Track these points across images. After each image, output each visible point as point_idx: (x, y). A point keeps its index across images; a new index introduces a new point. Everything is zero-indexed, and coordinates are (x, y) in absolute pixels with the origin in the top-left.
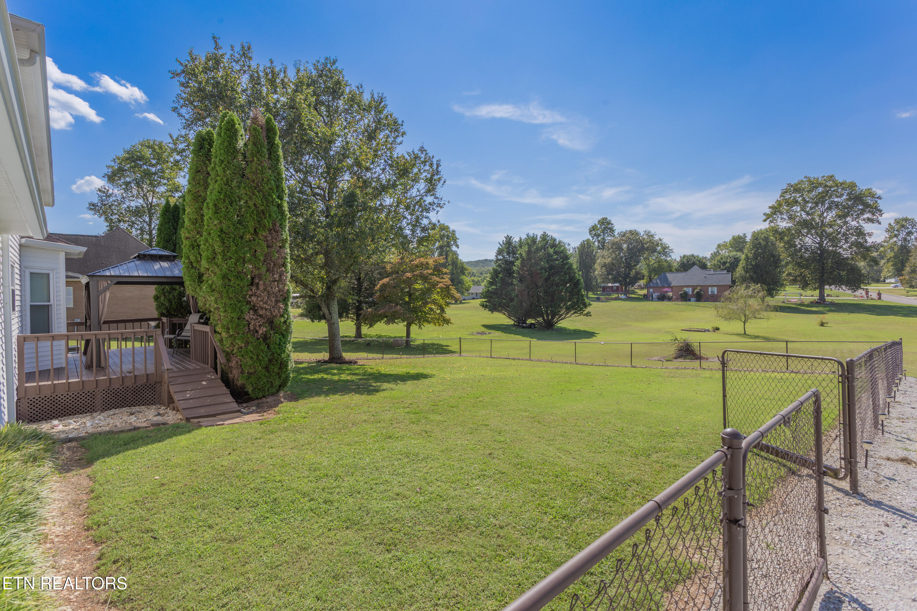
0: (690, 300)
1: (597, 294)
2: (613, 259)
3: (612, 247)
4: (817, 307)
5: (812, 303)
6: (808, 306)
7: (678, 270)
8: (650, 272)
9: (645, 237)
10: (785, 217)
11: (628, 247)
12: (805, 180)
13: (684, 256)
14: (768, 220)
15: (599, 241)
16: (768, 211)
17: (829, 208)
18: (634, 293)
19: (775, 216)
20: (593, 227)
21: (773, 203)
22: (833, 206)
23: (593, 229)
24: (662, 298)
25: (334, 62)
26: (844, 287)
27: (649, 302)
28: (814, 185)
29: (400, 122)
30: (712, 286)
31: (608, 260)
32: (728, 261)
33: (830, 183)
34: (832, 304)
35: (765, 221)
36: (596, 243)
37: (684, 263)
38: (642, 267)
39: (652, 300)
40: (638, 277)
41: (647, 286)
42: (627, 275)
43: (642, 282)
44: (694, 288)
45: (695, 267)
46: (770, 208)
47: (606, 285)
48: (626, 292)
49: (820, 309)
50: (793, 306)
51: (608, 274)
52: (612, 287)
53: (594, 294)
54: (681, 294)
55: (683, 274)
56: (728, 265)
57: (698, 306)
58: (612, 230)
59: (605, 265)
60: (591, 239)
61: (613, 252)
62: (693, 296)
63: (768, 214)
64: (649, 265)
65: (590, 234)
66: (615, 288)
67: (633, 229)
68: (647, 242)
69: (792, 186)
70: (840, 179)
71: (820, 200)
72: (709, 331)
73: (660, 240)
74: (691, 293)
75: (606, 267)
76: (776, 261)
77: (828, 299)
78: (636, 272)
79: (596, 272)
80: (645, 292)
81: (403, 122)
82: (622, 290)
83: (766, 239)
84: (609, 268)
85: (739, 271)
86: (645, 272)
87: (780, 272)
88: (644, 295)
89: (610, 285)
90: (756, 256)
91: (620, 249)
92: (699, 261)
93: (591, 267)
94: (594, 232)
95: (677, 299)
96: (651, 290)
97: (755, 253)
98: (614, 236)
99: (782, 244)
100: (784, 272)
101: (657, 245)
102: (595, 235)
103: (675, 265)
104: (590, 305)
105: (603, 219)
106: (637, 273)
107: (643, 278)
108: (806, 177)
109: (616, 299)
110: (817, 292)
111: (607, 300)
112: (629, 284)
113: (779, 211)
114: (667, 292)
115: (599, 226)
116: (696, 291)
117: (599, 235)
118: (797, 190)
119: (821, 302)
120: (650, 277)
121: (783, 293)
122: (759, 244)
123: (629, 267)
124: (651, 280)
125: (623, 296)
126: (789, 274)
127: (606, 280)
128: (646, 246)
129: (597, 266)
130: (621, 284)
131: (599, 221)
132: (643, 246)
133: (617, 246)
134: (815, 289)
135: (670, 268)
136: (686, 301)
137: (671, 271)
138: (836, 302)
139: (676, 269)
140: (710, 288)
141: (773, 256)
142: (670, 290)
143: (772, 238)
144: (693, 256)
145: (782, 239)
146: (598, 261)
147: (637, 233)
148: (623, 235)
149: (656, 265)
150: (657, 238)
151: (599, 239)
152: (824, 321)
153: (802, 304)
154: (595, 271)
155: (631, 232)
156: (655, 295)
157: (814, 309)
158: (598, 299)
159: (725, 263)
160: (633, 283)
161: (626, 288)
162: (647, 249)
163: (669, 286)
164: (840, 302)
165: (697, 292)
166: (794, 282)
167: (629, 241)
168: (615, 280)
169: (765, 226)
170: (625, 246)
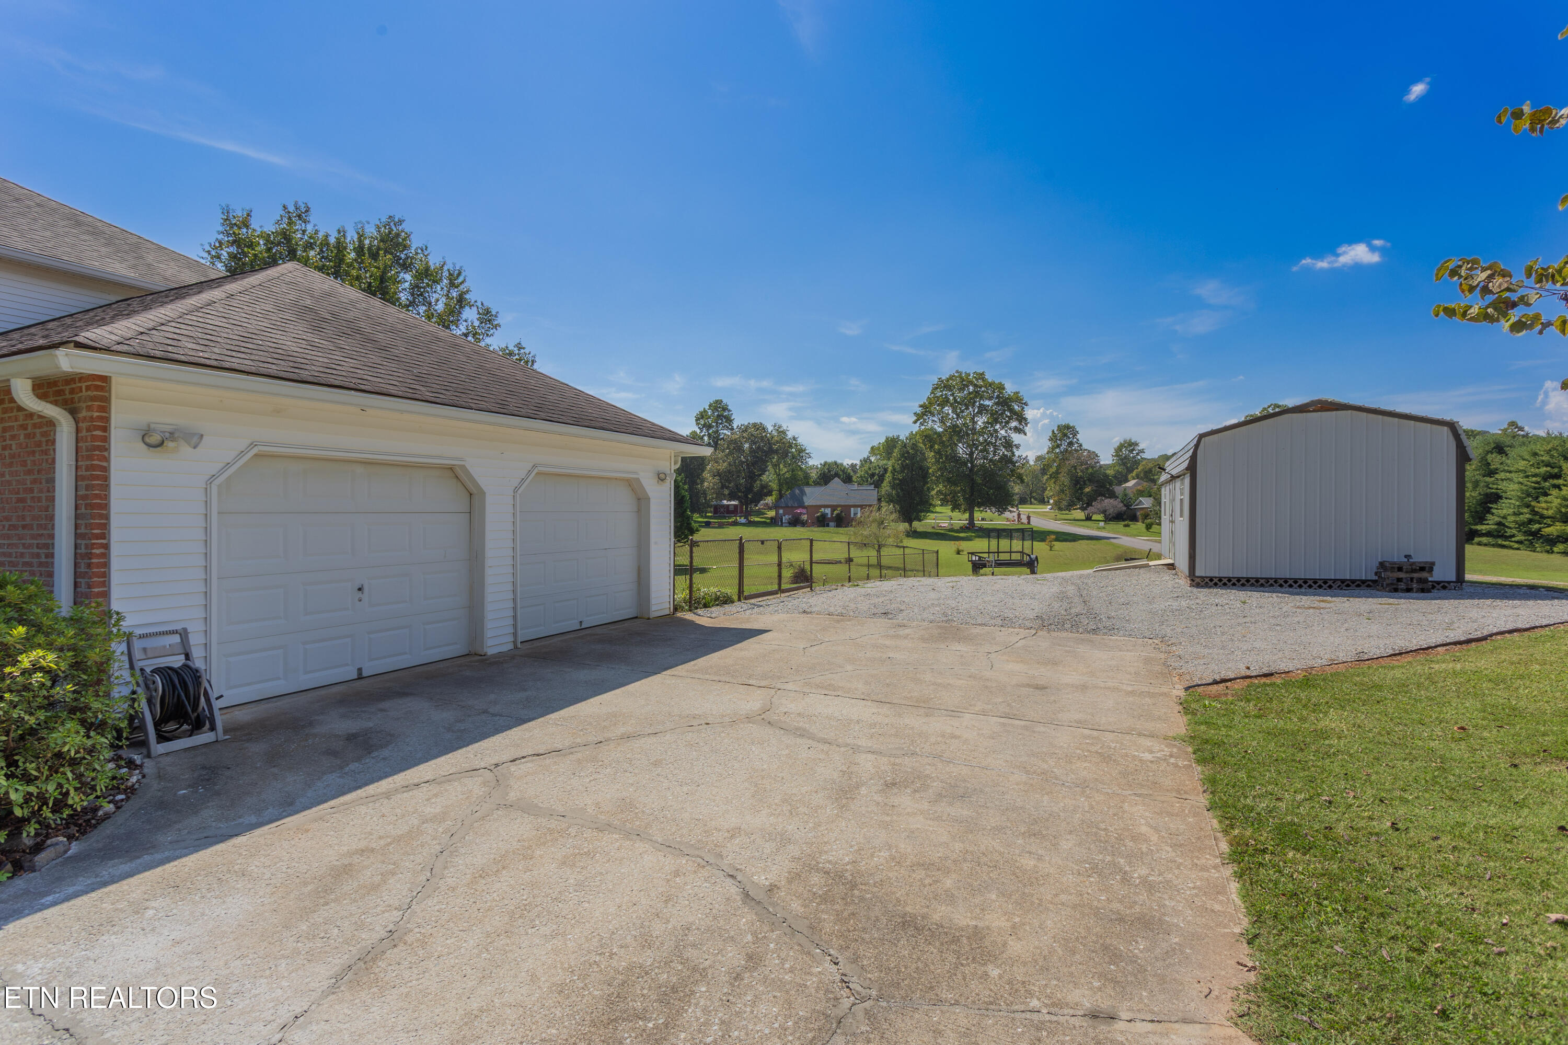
0: (828, 526)
1: (706, 517)
2: (730, 464)
3: (728, 448)
4: (965, 532)
5: (961, 528)
6: (957, 531)
7: (817, 483)
8: (780, 485)
9: (774, 433)
10: (935, 419)
11: (751, 448)
12: (956, 375)
13: (826, 463)
14: (919, 422)
15: (709, 435)
16: (919, 410)
17: (980, 412)
18: (759, 513)
19: (925, 417)
20: (701, 413)
21: (924, 400)
22: (982, 409)
23: (702, 416)
24: (795, 522)
25: (401, 222)
26: (994, 510)
27: (777, 528)
28: (964, 381)
29: (494, 313)
30: (855, 506)
31: (723, 466)
32: (877, 472)
33: (981, 382)
34: (981, 529)
35: (915, 422)
36: (706, 438)
37: (824, 473)
38: (769, 477)
39: (782, 525)
40: (765, 491)
41: (776, 507)
42: (749, 489)
43: (769, 500)
44: (834, 508)
45: (836, 479)
46: (921, 406)
47: (719, 502)
48: (747, 515)
49: (969, 534)
50: (942, 532)
51: (723, 487)
52: (728, 506)
53: (702, 517)
54: (818, 517)
55: (823, 488)
56: (876, 477)
57: (837, 533)
58: (729, 420)
59: (718, 474)
60: (698, 431)
61: (731, 453)
62: (832, 519)
63: (918, 414)
64: (778, 475)
65: (698, 424)
66: (731, 508)
67: (758, 421)
68: (777, 442)
69: (942, 381)
70: (989, 377)
71: (969, 402)
72: (840, 562)
73: (794, 439)
74: (829, 516)
75: (720, 476)
76: (924, 474)
77: (978, 523)
78: (761, 485)
79: (706, 484)
80: (772, 514)
81: (497, 312)
82: (742, 512)
83: (914, 446)
84: (724, 477)
85: (886, 487)
86: (774, 486)
87: (928, 489)
88: (772, 518)
89: (725, 502)
90: (903, 467)
91: (739, 449)
92: (843, 471)
93: (698, 476)
94: (702, 422)
95: (813, 525)
96: (781, 511)
97: (902, 464)
98: (732, 429)
99: (933, 454)
100: (933, 489)
101: (791, 447)
102: (704, 426)
103: (814, 475)
104: (698, 530)
105: (717, 401)
106: (764, 487)
107: (769, 493)
108: (957, 372)
109: (735, 524)
110: (967, 515)
111: (721, 526)
112: (751, 502)
113: (930, 412)
114: (801, 513)
115: (710, 412)
116: (836, 512)
117: (710, 427)
118: (948, 387)
119: (970, 526)
120: (780, 491)
121: (932, 515)
122: (908, 452)
123: (752, 477)
124: (781, 496)
125: (743, 520)
126: (940, 492)
127: (720, 496)
128: (775, 447)
129: (706, 475)
130: (740, 502)
131: (710, 406)
132: (771, 448)
133: (735, 446)
134: (965, 511)
135: (806, 480)
136: (824, 526)
137: (808, 484)
138: (985, 527)
139: (814, 482)
140: (852, 509)
141: (921, 468)
142: (804, 511)
143: (921, 445)
144: (836, 463)
145: (931, 447)
146: (708, 467)
147: (764, 429)
148: (745, 429)
149: (787, 475)
150: (790, 435)
151: (710, 431)
152: (960, 548)
153: (952, 530)
154: (703, 481)
155: (755, 425)
156: (785, 518)
157: (962, 535)
158: (708, 525)
159: (873, 475)
160: (756, 501)
161: (746, 508)
162: (776, 452)
163: (802, 506)
164: (990, 527)
165: (838, 515)
166: (944, 502)
167: (752, 440)
168: (732, 497)
169: (916, 428)
170: (747, 446)
